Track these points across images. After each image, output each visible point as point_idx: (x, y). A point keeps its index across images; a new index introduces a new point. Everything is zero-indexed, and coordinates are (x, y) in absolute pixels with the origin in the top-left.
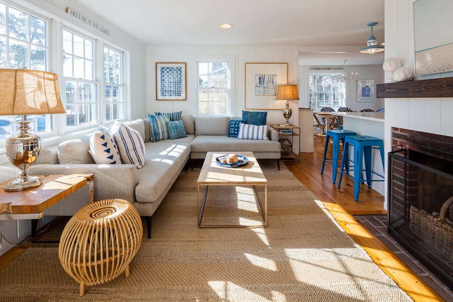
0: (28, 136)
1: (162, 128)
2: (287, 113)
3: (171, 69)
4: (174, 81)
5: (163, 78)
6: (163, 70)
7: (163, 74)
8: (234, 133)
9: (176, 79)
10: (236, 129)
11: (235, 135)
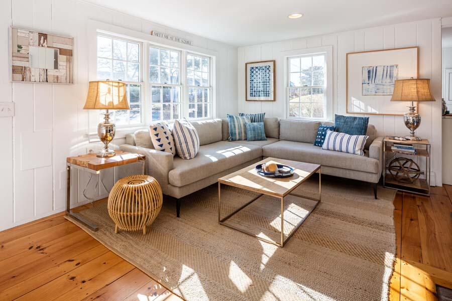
0: (108, 123)
1: (239, 129)
2: (411, 121)
3: (260, 68)
4: (263, 81)
5: (253, 78)
6: (252, 70)
7: (253, 74)
8: (321, 141)
9: (265, 79)
10: (323, 137)
11: (319, 144)
